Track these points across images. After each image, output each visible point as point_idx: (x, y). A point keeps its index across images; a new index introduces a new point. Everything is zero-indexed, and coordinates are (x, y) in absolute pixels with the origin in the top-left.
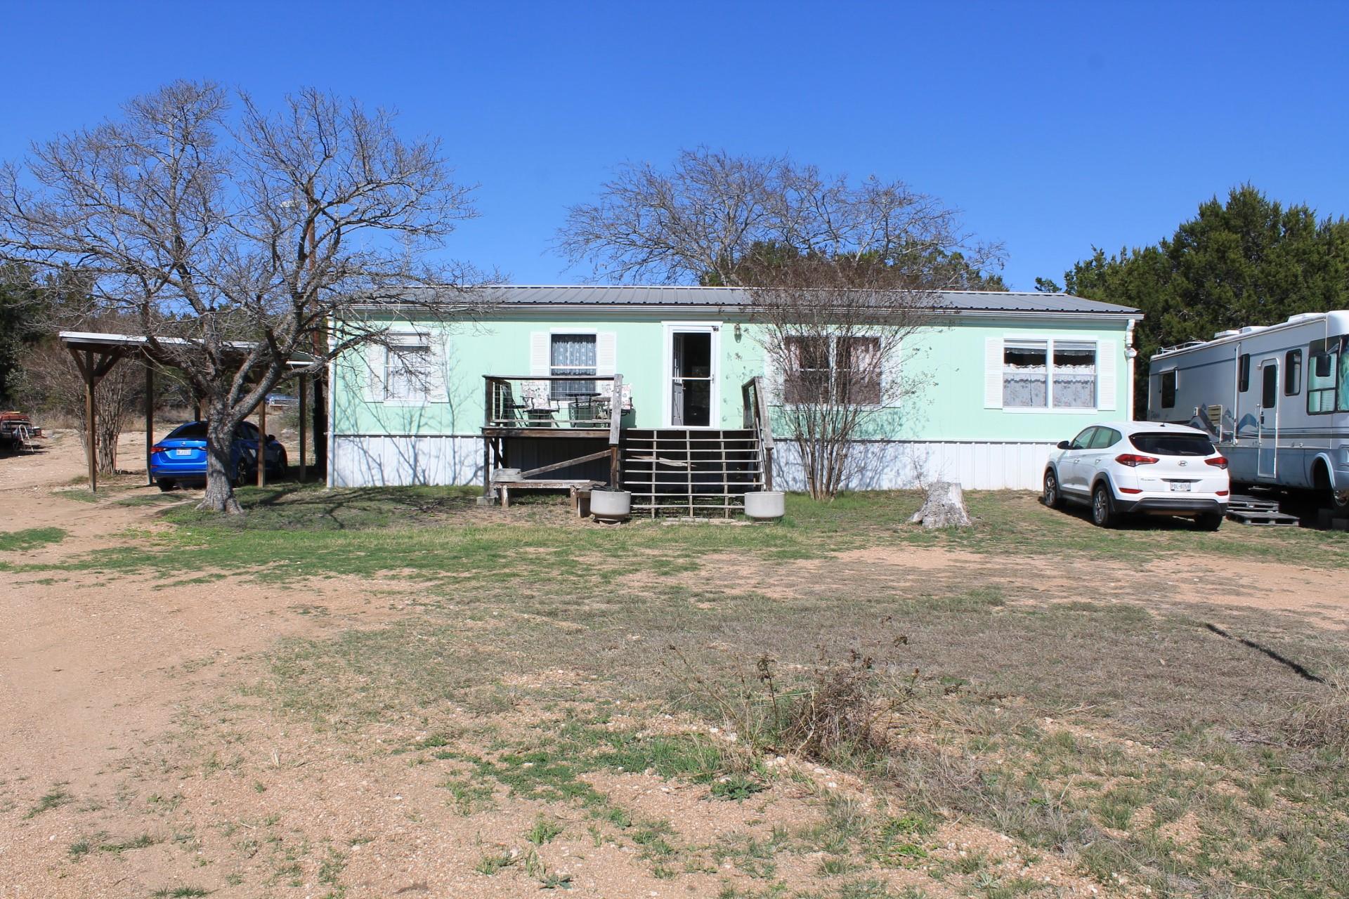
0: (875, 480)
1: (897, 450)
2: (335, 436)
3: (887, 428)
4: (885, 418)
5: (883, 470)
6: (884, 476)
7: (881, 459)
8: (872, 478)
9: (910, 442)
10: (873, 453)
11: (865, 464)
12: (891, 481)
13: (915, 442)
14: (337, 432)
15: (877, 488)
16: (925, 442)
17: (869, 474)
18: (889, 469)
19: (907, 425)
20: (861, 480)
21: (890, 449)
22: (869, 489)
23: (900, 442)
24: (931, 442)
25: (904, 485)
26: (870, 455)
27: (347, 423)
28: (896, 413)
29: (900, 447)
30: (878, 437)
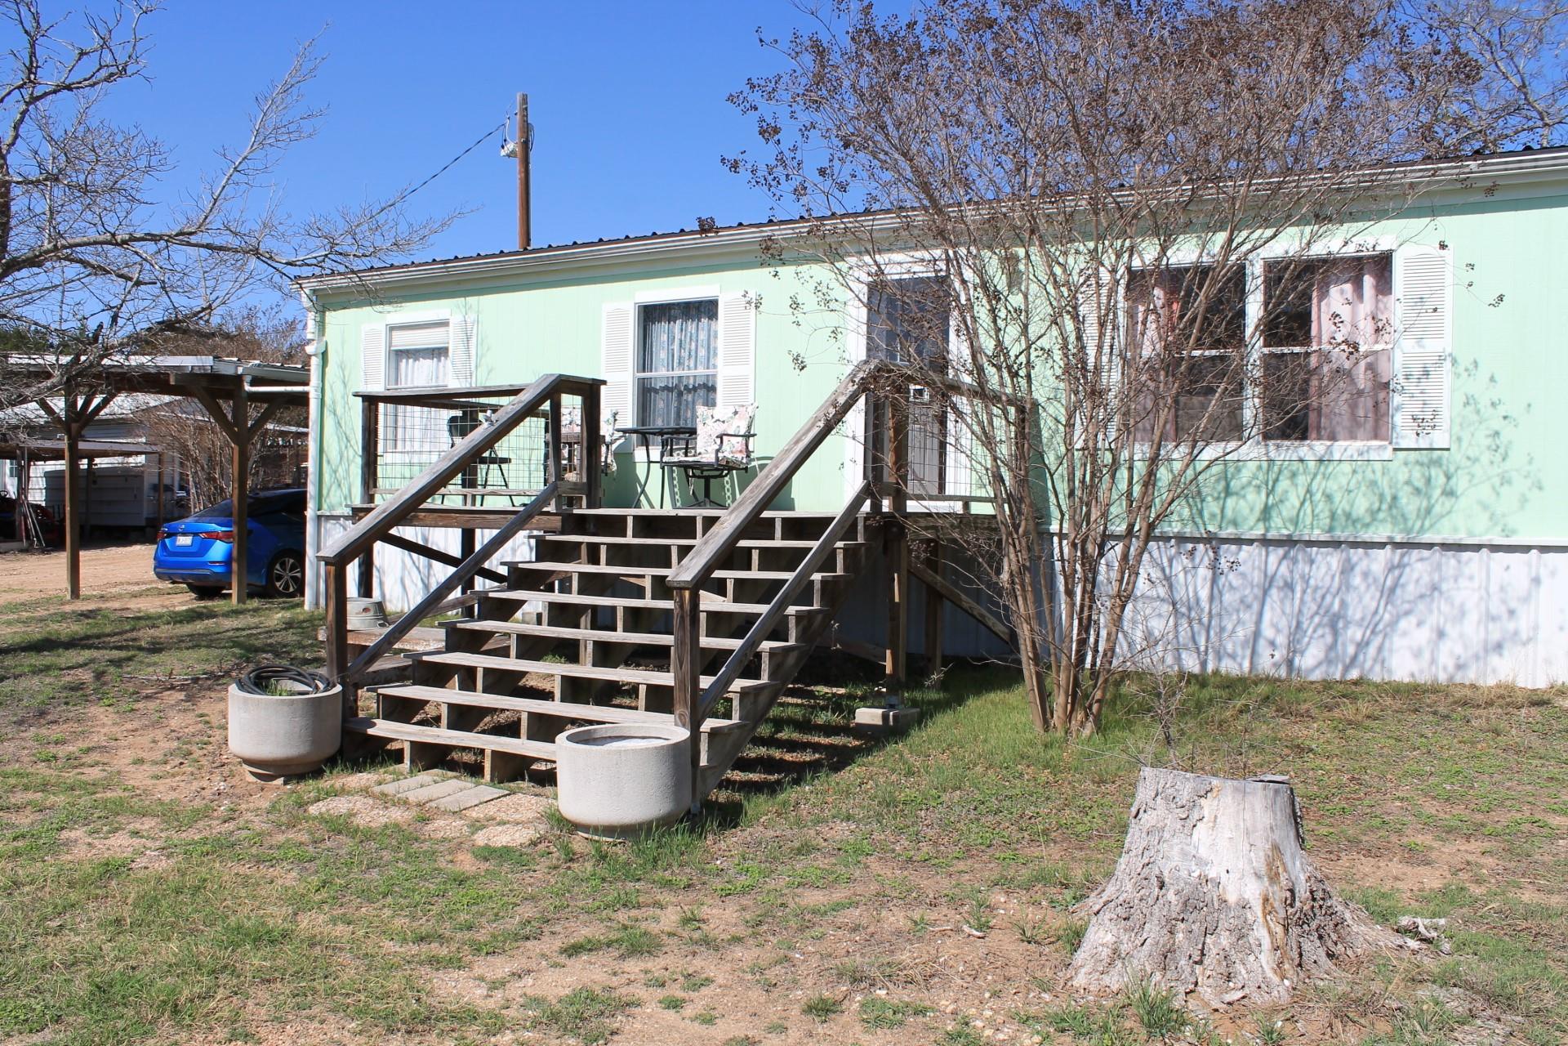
0: (1372, 650)
1: (1439, 567)
2: (319, 517)
3: (1410, 504)
4: (1402, 476)
5: (1393, 624)
6: (1397, 641)
7: (1390, 593)
8: (1362, 645)
9: (1477, 548)
10: (1366, 575)
11: (1343, 604)
12: (1417, 654)
13: (1495, 548)
14: (325, 512)
15: (1376, 677)
16: (1526, 549)
17: (1355, 633)
18: (1413, 619)
19: (1472, 493)
20: (1332, 647)
21: (1419, 567)
22: (1354, 674)
23: (1446, 547)
24: (1544, 549)
25: (1459, 667)
26: (1357, 580)
27: (339, 492)
28: (1437, 463)
29: (1450, 560)
30: (1380, 533)
